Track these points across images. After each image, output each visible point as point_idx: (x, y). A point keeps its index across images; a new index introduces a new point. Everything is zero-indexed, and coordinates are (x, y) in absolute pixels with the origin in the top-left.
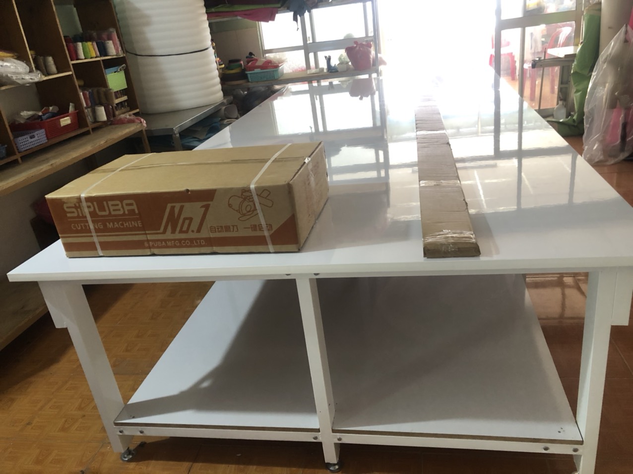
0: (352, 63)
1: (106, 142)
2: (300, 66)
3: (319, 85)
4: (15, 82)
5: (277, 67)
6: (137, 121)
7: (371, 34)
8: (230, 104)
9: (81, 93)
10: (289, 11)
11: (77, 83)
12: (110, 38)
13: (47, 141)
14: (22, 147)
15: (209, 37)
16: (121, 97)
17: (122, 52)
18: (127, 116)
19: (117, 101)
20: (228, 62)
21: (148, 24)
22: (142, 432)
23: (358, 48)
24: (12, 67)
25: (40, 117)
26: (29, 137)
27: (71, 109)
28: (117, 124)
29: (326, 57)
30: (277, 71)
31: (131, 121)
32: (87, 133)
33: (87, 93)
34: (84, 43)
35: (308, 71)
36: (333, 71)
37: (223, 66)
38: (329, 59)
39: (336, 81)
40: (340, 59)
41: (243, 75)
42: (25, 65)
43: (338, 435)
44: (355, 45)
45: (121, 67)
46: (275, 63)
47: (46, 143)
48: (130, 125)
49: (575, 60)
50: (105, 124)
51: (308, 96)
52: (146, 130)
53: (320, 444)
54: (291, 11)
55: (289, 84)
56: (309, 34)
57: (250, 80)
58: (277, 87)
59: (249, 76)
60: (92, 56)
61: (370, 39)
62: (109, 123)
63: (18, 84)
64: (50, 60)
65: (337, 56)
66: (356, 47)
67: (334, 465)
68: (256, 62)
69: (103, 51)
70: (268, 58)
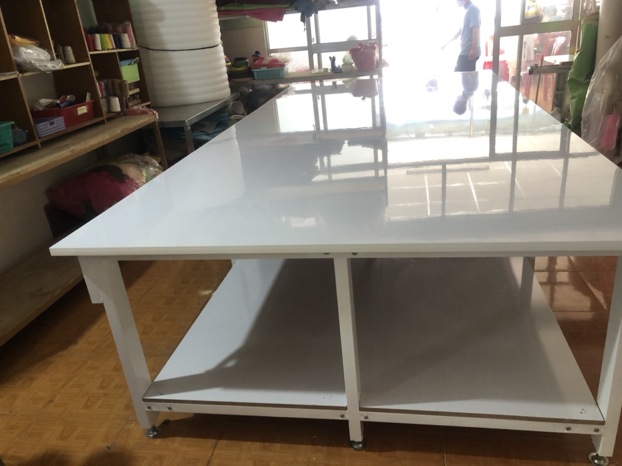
0: (356, 64)
1: (122, 131)
2: (304, 66)
3: (322, 85)
4: (38, 69)
5: (283, 66)
6: (150, 112)
7: (374, 37)
8: (236, 100)
9: (98, 84)
10: (297, 11)
11: (94, 74)
12: (125, 31)
13: (65, 128)
14: (43, 133)
15: (219, 34)
16: (134, 89)
17: (136, 45)
18: (140, 107)
19: (131, 93)
20: (234, 60)
21: (162, 19)
22: (170, 409)
23: (362, 50)
24: (34, 54)
25: (58, 105)
26: (48, 124)
27: (88, 98)
28: (130, 115)
29: (330, 58)
30: (283, 69)
31: (144, 113)
32: (102, 122)
33: (103, 84)
34: (102, 34)
35: (312, 71)
36: (338, 71)
37: (230, 63)
38: (333, 60)
39: (339, 82)
40: (344, 60)
41: (249, 73)
42: (46, 53)
43: (365, 413)
44: (360, 47)
45: (135, 60)
46: (281, 62)
47: (64, 130)
48: (143, 116)
49: (572, 68)
50: (118, 115)
51: (310, 95)
52: (158, 122)
53: (347, 422)
54: (299, 12)
55: (294, 83)
56: (313, 35)
57: (256, 78)
58: (282, 86)
59: (255, 74)
60: (109, 48)
61: (374, 41)
62: (122, 114)
63: (41, 70)
64: (69, 49)
65: (341, 57)
66: (361, 48)
67: (359, 443)
68: (263, 61)
69: (119, 43)
70: (274, 58)
